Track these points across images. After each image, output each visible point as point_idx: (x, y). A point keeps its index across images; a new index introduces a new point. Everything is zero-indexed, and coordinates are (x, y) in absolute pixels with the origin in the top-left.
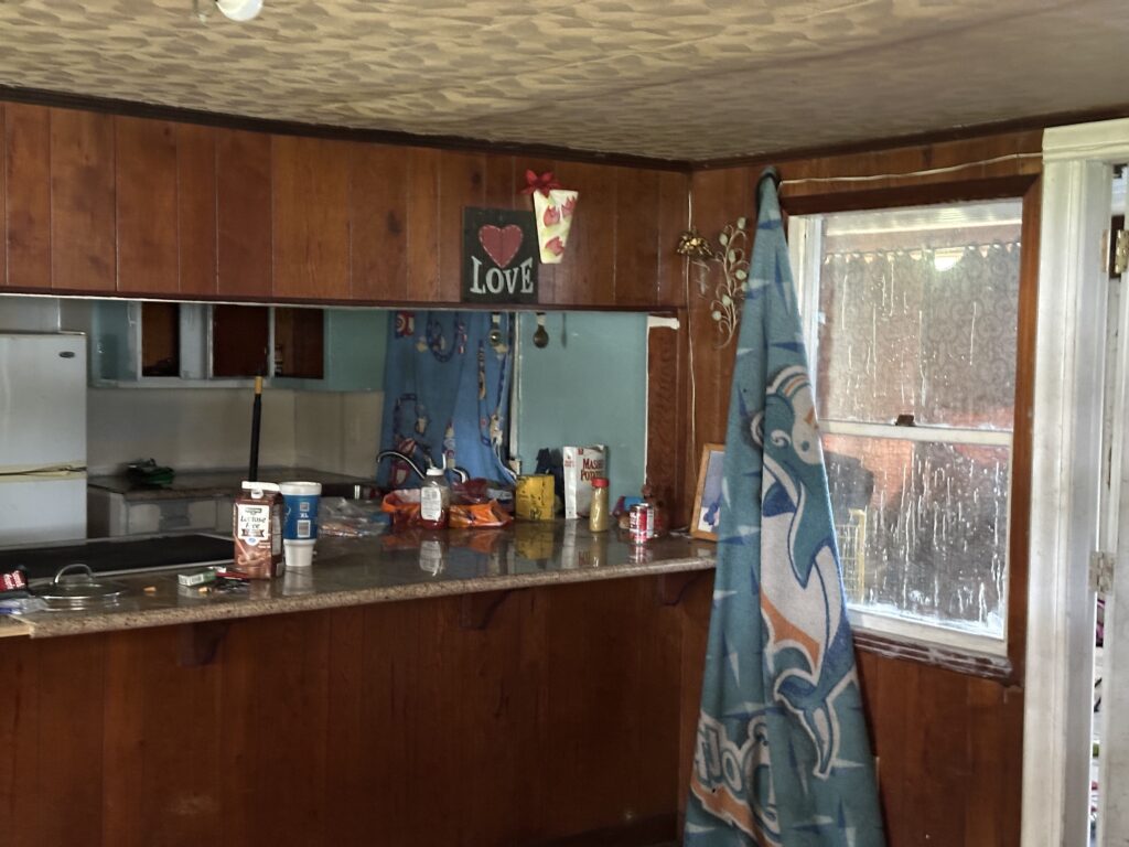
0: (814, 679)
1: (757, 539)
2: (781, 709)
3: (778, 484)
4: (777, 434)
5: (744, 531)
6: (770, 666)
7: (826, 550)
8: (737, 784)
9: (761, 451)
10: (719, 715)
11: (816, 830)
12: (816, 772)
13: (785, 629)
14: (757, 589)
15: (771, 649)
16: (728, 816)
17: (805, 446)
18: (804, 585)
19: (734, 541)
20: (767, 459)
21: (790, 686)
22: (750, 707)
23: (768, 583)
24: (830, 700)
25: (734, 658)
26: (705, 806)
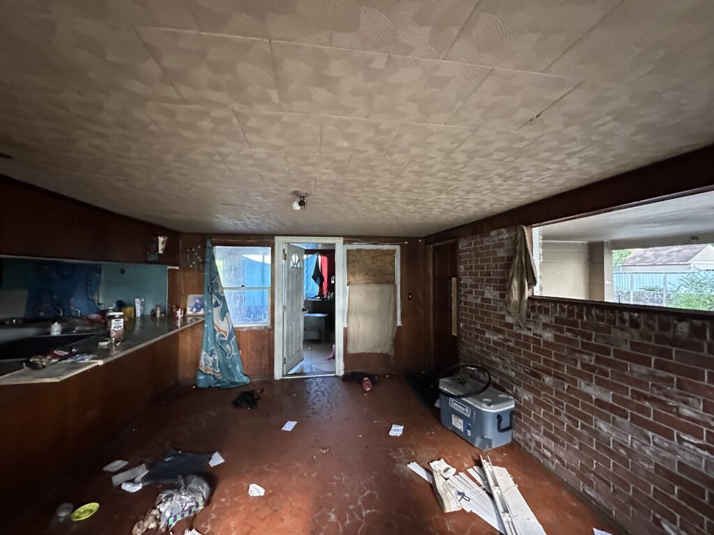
0: (226, 339)
1: (212, 312)
2: (220, 347)
3: (216, 301)
4: (216, 291)
5: (210, 311)
6: (218, 338)
7: (227, 313)
8: (211, 365)
9: (211, 294)
10: (207, 351)
11: (229, 369)
12: (227, 357)
13: (220, 330)
14: (213, 323)
15: (217, 335)
16: (208, 372)
17: (222, 293)
18: (223, 320)
19: (208, 314)
20: (213, 296)
21: (222, 342)
22: (213, 348)
23: (215, 322)
24: (231, 343)
25: (209, 339)
26: (204, 371)
